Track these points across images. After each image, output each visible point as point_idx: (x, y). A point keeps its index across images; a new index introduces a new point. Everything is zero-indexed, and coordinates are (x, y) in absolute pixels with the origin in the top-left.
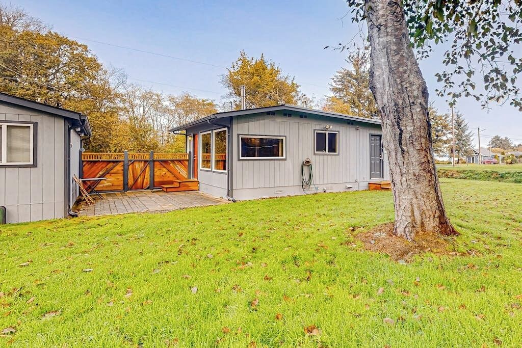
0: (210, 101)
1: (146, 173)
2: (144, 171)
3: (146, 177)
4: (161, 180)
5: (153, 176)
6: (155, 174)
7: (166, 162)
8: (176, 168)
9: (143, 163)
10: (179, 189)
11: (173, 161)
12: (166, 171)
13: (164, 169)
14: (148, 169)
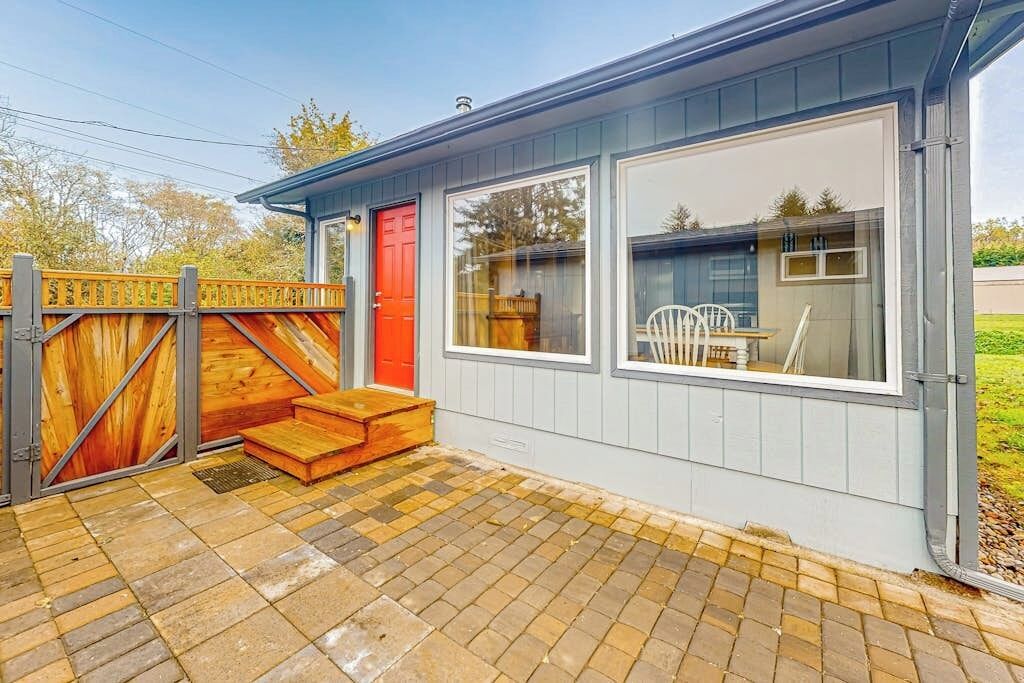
0: (219, 200)
1: (158, 376)
2: (143, 371)
3: (155, 399)
4: (234, 401)
5: (193, 385)
6: (207, 377)
7: (252, 318)
8: (299, 344)
9: (137, 325)
10: (364, 457)
11: (284, 315)
12: (259, 357)
13: (250, 353)
14: (166, 359)
